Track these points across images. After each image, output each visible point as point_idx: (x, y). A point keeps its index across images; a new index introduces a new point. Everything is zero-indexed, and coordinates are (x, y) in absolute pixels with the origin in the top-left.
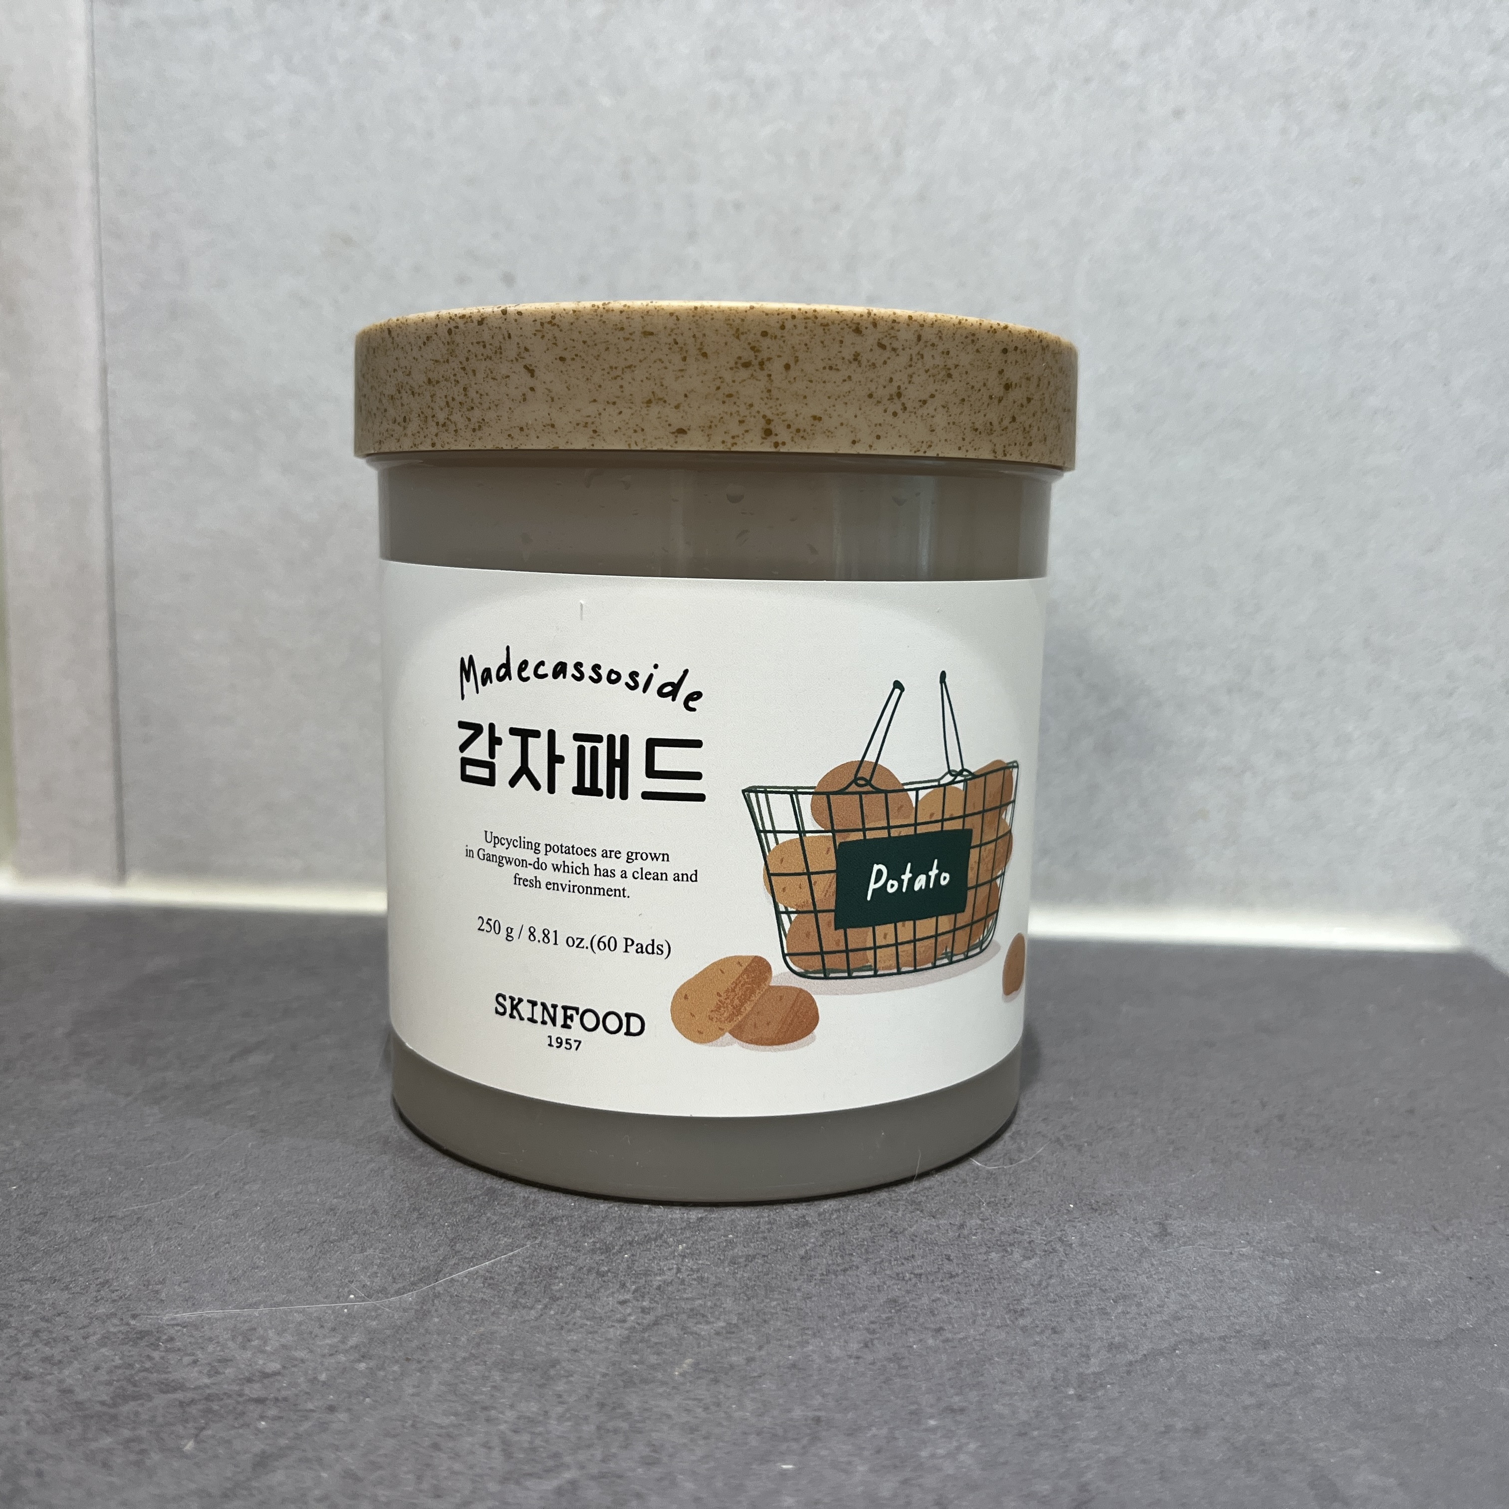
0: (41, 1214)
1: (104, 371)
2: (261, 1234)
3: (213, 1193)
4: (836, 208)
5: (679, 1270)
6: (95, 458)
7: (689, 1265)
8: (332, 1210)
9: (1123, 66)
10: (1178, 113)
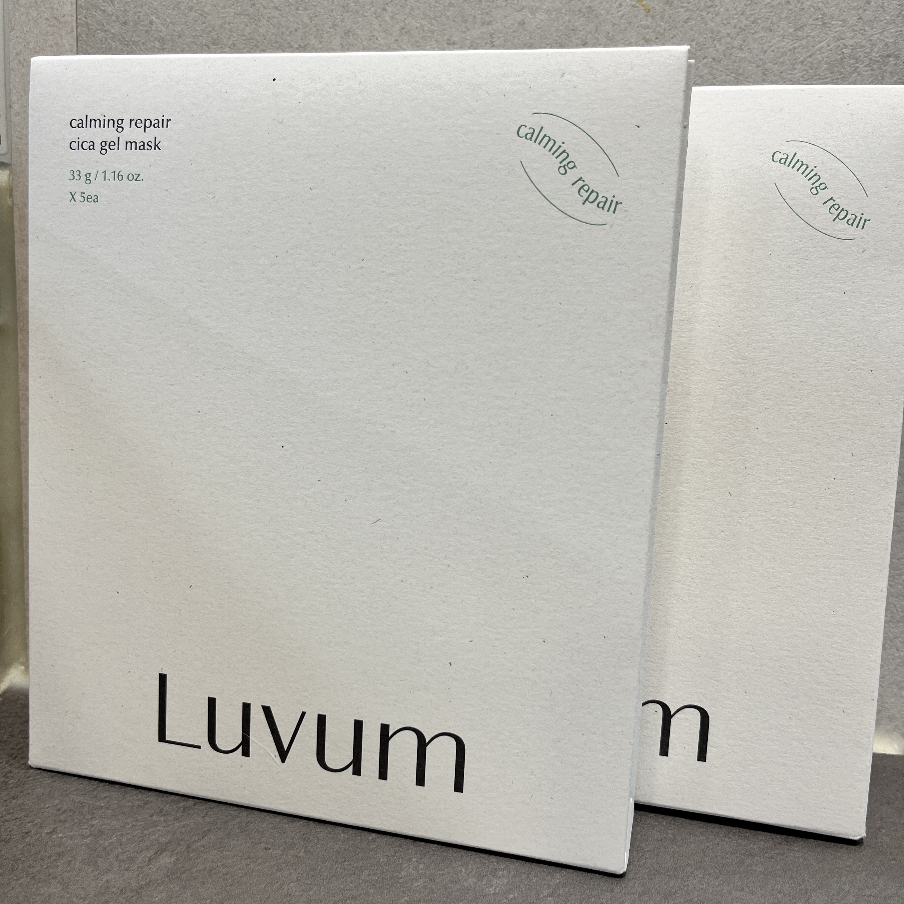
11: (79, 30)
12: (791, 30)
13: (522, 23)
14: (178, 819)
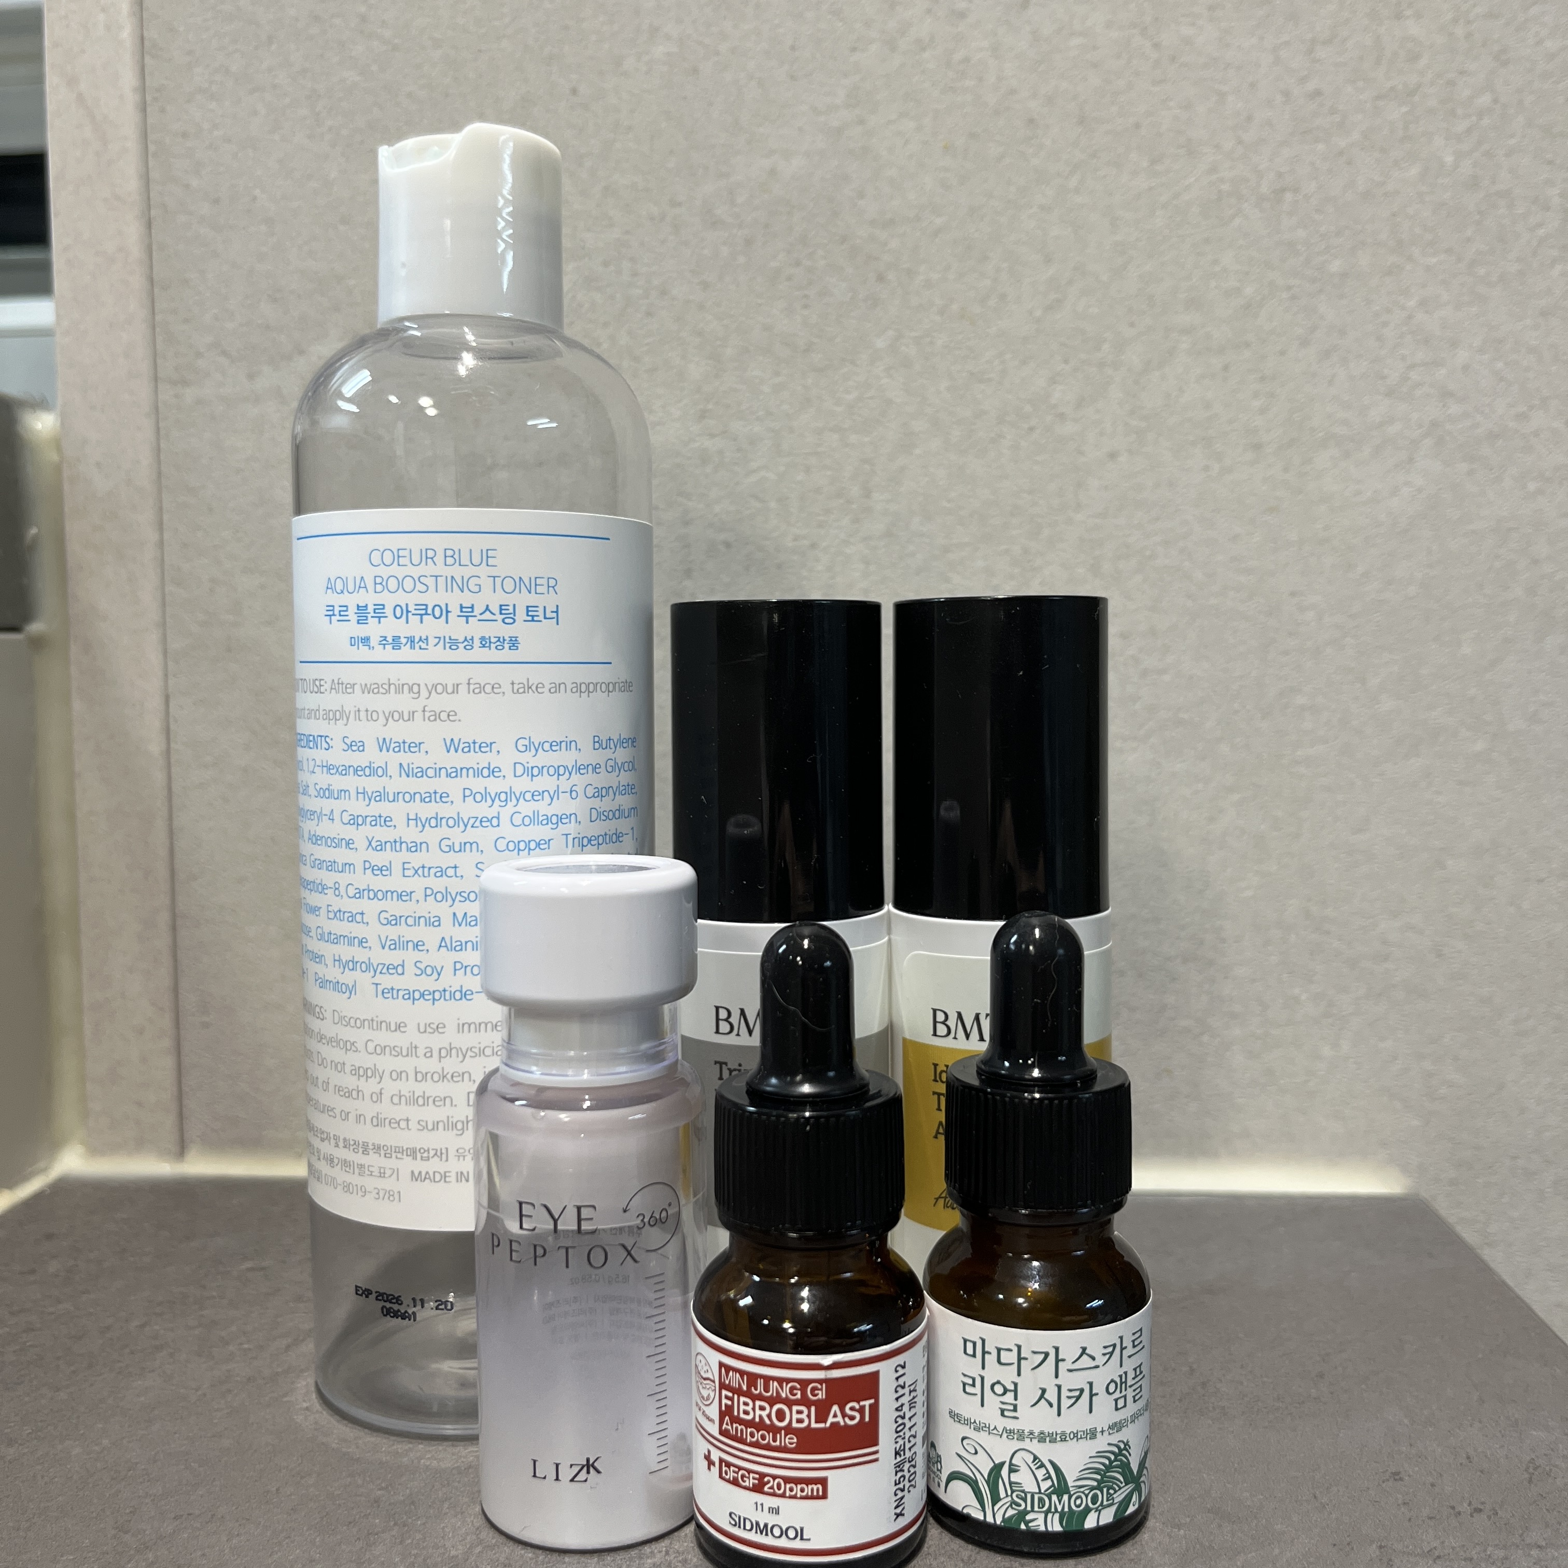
0: (131, 1512)
1: (167, 699)
2: (316, 1528)
3: (275, 1489)
4: (813, 546)
5: (667, 1553)
6: (159, 777)
7: (676, 1547)
8: (376, 1502)
9: (1062, 416)
10: (1113, 456)
11: (153, 213)
12: (1145, 164)
13: (773, 172)
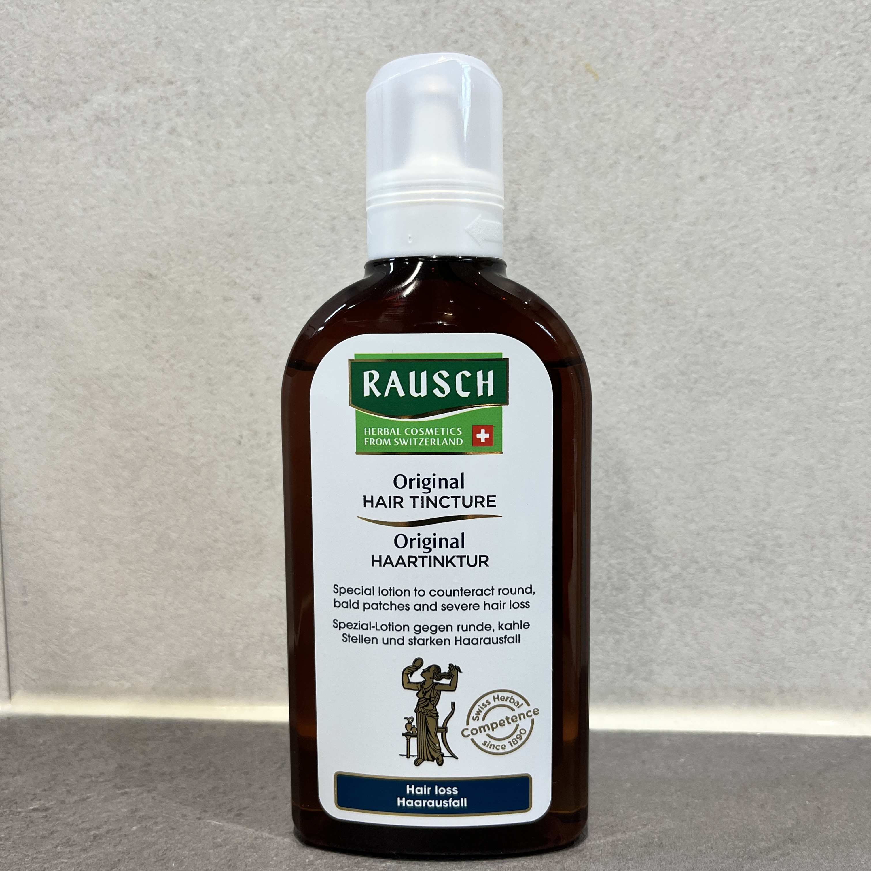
9: (664, 148)
10: (702, 178)
14: (84, 850)
